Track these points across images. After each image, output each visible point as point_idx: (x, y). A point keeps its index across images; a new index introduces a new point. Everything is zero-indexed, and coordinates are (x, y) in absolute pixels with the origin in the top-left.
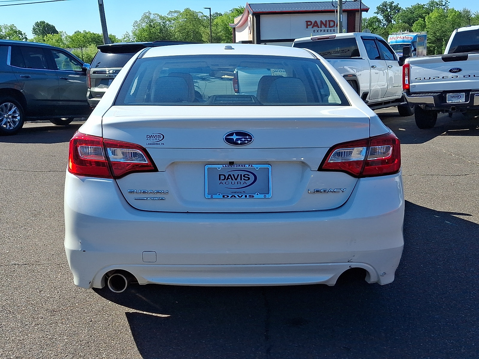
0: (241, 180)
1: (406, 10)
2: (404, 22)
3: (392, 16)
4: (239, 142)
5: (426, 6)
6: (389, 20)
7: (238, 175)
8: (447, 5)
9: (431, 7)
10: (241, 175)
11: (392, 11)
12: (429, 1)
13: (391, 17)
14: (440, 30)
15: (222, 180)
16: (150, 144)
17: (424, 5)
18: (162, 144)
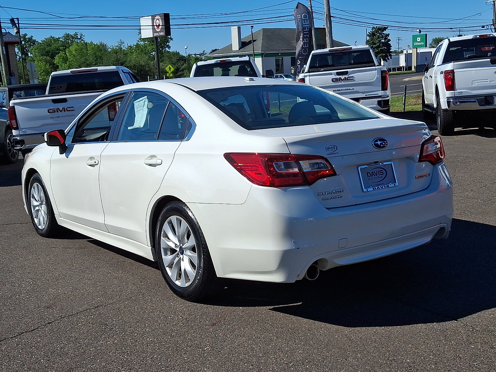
0: (379, 175)
1: (41, 42)
2: (42, 55)
3: (28, 49)
4: (382, 145)
5: (61, 39)
6: (25, 53)
7: (377, 171)
8: (82, 38)
9: (67, 41)
10: (378, 171)
11: (27, 44)
12: (64, 34)
13: (26, 50)
14: (84, 63)
15: (369, 177)
16: (329, 154)
17: (60, 38)
18: (337, 153)
